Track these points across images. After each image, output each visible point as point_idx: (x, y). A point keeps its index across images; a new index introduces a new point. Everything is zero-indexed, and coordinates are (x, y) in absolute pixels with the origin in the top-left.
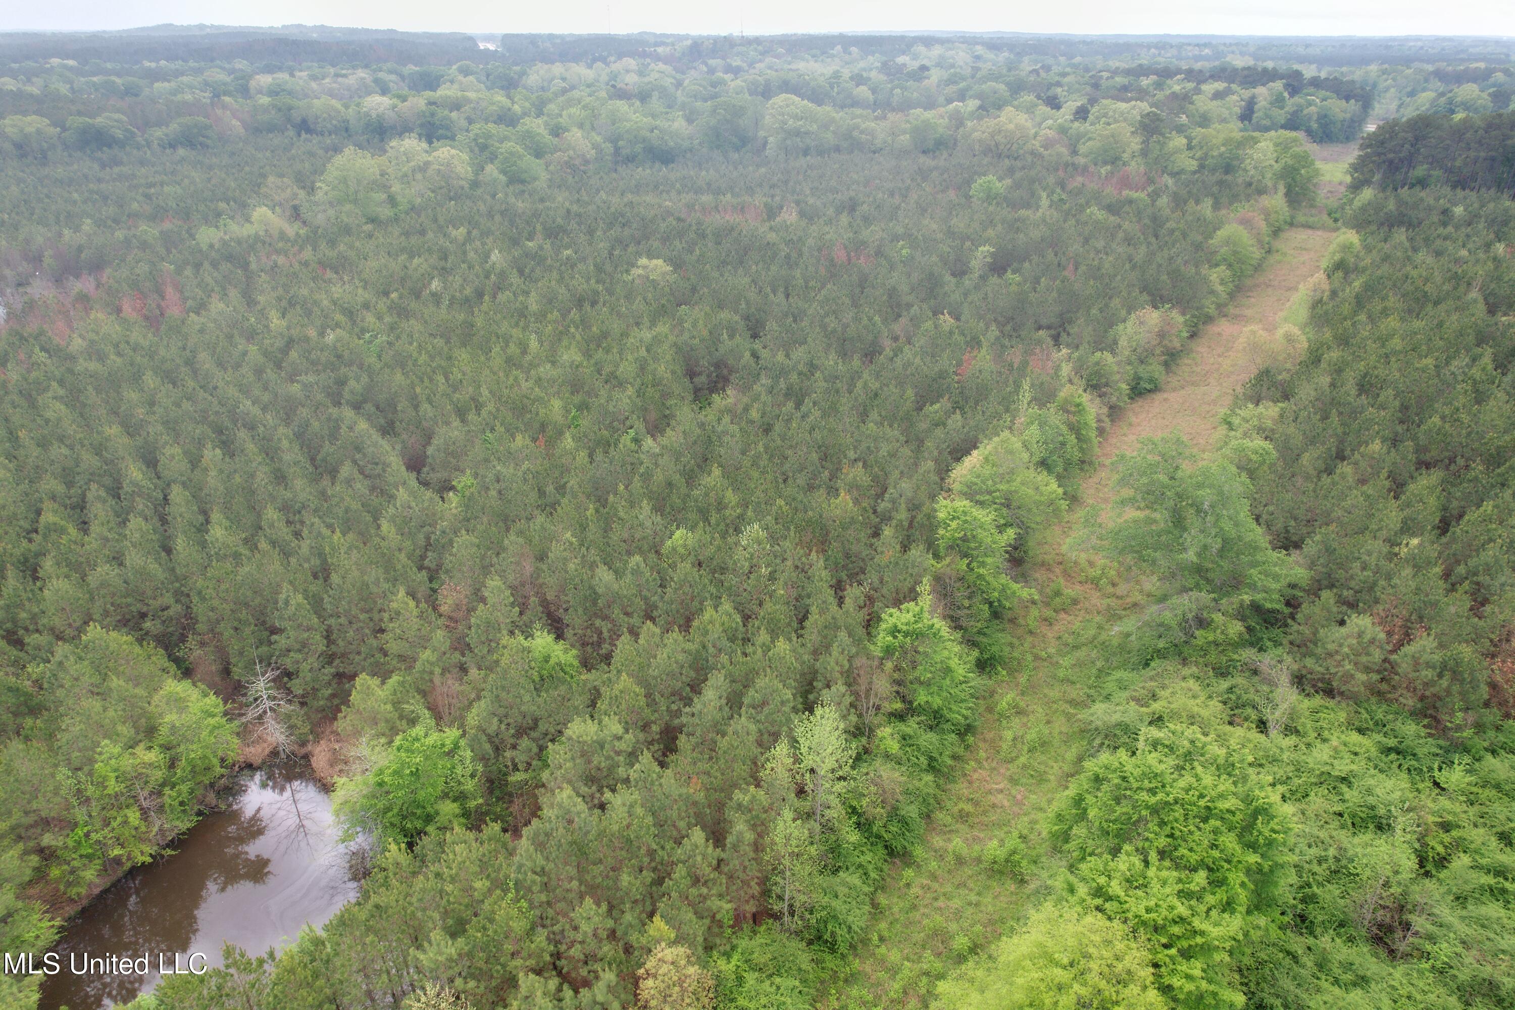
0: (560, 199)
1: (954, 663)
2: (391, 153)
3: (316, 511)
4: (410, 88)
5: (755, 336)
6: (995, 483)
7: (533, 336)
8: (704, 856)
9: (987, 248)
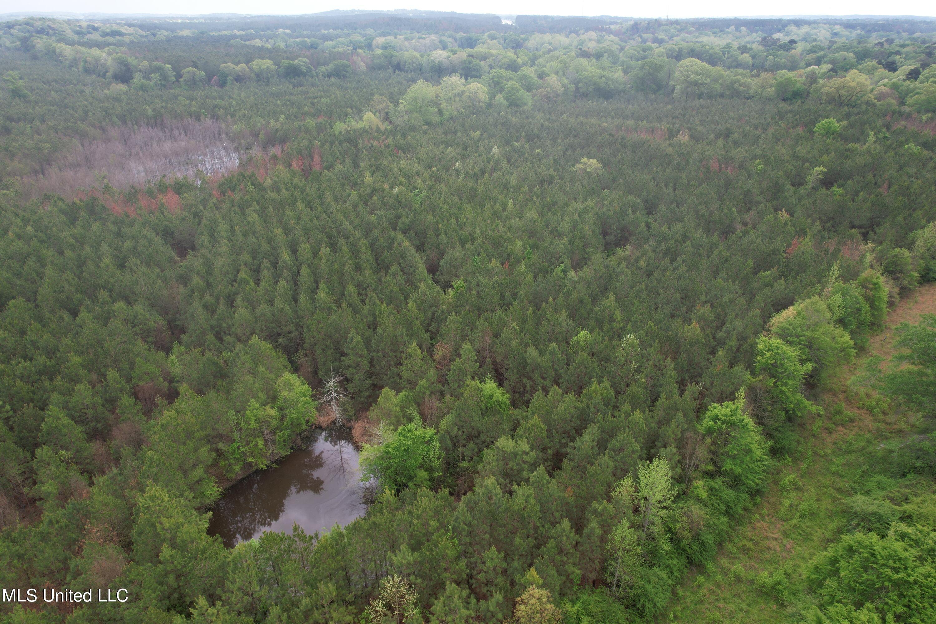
0: (538, 118)
1: (755, 447)
2: (443, 84)
3: (374, 289)
4: (459, 46)
5: (649, 213)
6: (803, 331)
7: (511, 200)
8: (568, 538)
9: (821, 168)
